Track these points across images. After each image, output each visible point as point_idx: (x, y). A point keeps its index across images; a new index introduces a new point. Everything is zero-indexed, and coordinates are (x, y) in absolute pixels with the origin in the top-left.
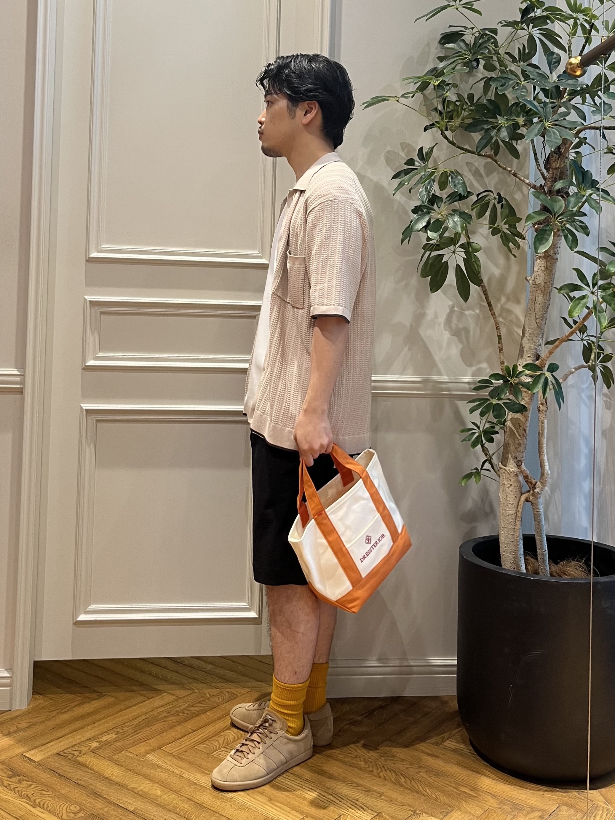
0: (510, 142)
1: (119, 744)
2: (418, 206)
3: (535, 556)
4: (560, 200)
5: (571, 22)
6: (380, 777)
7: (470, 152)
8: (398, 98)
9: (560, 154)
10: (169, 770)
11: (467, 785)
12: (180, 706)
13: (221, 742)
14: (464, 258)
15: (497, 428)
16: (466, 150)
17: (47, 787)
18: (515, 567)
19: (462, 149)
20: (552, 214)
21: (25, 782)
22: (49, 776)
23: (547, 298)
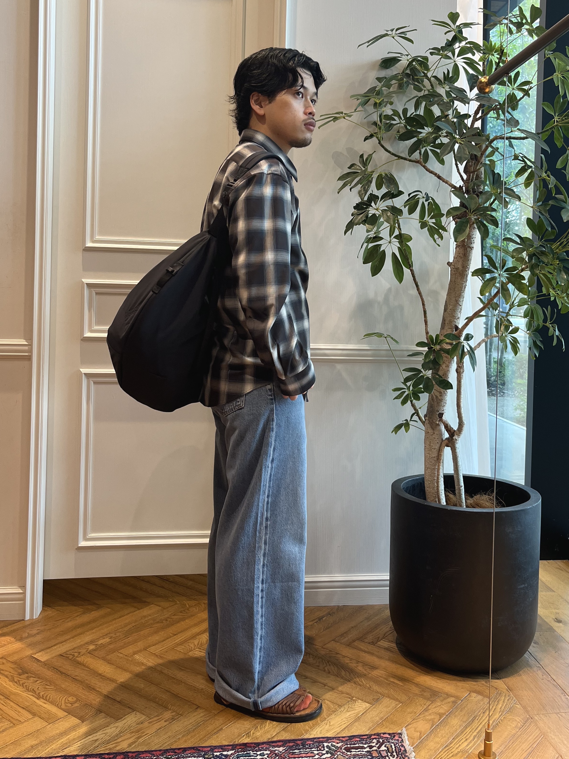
1: (111, 646)
2: (358, 203)
4: (475, 198)
6: (325, 671)
7: (402, 158)
9: (476, 159)
12: (164, 615)
13: (196, 644)
14: (399, 247)
16: (400, 158)
17: (50, 682)
18: (437, 500)
19: (395, 155)
20: (468, 210)
21: (32, 678)
22: (53, 674)
23: (465, 280)
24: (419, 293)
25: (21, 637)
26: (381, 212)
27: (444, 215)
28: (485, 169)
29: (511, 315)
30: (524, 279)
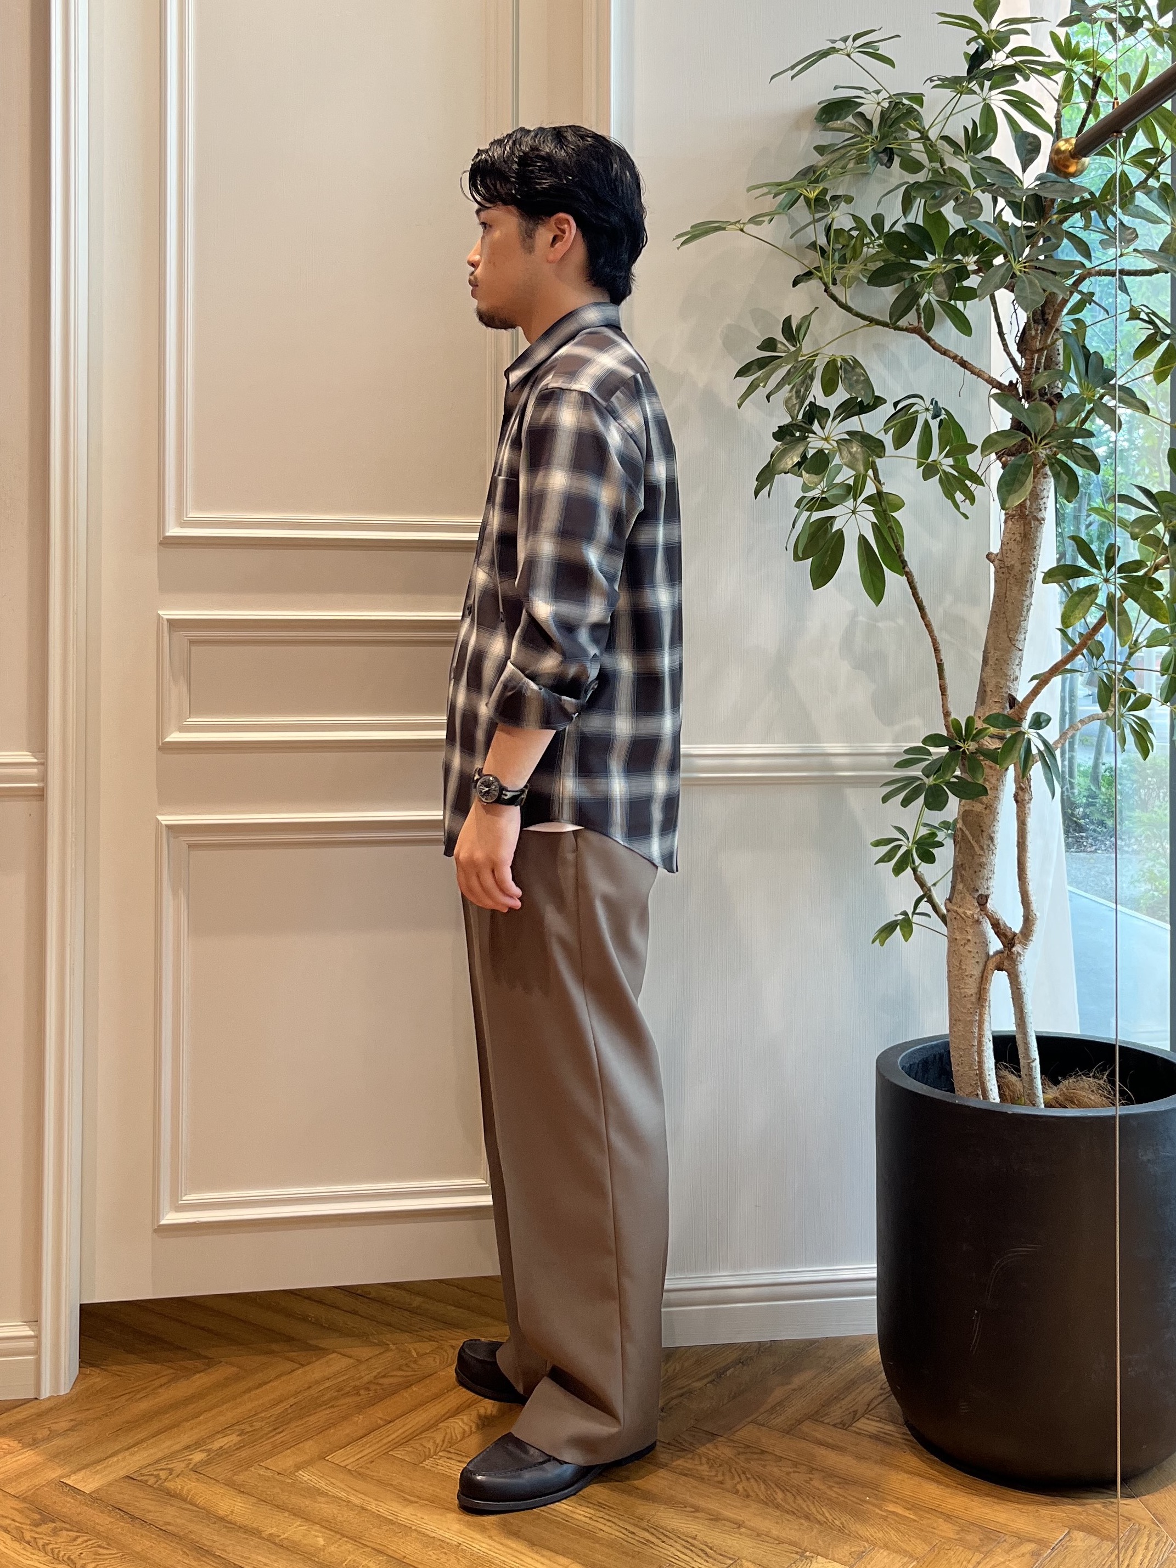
0: (952, 302)
1: (243, 1454)
2: (784, 426)
3: (1017, 1070)
4: (1045, 409)
5: (1060, 77)
6: (737, 1492)
7: (879, 323)
8: (742, 226)
9: (1046, 322)
10: (340, 1498)
11: (898, 1498)
12: (361, 1377)
13: (439, 1440)
14: (873, 524)
15: (941, 836)
16: (872, 321)
17: (109, 1541)
18: (980, 1093)
19: (864, 317)
20: (1030, 435)
21: (65, 1533)
22: (112, 1520)
23: (1028, 593)
24: (926, 625)
25: (34, 1440)
26: (835, 444)
27: (975, 447)
28: (1064, 343)
29: (1133, 669)
30: (1159, 586)
